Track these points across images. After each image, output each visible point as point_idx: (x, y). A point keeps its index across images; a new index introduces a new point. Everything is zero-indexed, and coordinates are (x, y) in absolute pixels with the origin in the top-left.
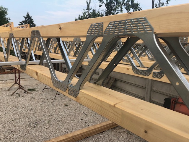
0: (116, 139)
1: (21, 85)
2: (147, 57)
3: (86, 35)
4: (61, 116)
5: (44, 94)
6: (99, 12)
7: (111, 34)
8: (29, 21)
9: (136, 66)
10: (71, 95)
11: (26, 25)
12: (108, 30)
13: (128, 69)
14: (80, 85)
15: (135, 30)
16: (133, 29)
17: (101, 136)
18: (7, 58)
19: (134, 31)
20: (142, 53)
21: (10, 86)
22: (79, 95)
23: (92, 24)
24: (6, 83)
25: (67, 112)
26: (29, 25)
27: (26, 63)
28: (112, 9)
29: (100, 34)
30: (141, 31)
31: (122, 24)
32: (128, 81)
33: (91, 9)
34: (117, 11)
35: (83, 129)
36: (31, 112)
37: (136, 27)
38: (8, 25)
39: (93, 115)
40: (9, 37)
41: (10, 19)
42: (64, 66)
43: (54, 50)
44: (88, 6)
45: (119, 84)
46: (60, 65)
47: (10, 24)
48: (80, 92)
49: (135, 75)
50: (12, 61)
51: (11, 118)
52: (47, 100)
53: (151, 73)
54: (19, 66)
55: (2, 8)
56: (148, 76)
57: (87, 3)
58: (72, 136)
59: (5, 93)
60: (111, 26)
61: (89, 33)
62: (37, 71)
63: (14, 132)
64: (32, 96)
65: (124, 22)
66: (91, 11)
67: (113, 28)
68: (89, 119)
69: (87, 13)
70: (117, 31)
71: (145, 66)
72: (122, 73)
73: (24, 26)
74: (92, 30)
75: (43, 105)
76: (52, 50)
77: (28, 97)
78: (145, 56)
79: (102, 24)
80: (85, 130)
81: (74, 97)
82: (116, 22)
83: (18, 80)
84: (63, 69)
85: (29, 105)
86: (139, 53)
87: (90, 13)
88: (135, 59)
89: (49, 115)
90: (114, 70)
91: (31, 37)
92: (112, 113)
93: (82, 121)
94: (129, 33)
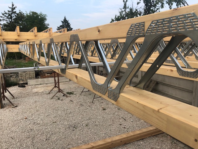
1: (60, 88)
3: (126, 36)
4: (99, 120)
5: (82, 97)
6: (137, 10)
7: (153, 33)
8: (66, 25)
9: (182, 67)
10: (110, 98)
11: (64, 29)
12: (150, 29)
13: (172, 71)
14: (120, 89)
15: (182, 28)
16: (179, 27)
17: (141, 143)
18: (49, 62)
19: (180, 29)
20: (188, 52)
21: (50, 90)
22: (119, 99)
23: (133, 24)
24: (47, 86)
25: (105, 116)
26: (66, 30)
27: (66, 67)
28: (151, 6)
29: (141, 34)
30: (189, 28)
31: (167, 22)
32: (171, 84)
33: (128, 7)
34: (157, 7)
35: (122, 135)
36: (70, 115)
37: (183, 25)
38: (47, 31)
39: (132, 120)
40: (49, 42)
41: (48, 25)
42: (101, 69)
43: (91, 53)
44: (125, 5)
45: (161, 88)
46: (97, 68)
47: (50, 30)
48: (120, 95)
49: (181, 77)
50: (53, 66)
51: (52, 120)
52: (85, 104)
54: (59, 70)
55: (41, 14)
56: (196, 78)
57: (124, 1)
58: (111, 141)
59: (46, 96)
60: (153, 25)
61: (129, 33)
62: (77, 75)
63: (55, 133)
64: (70, 99)
65: (168, 19)
66: (128, 10)
67: (155, 27)
68: (128, 124)
69: (124, 13)
70: (160, 30)
71: (193, 67)
72: (164, 75)
73: (62, 31)
74: (133, 30)
75: (82, 108)
76: (89, 53)
77: (67, 100)
78: (191, 55)
79: (143, 24)
80: (124, 136)
81: (114, 101)
82: (159, 20)
83: (58, 83)
84: (100, 72)
85: (68, 108)
86: (184, 53)
87: (127, 12)
88: (180, 59)
89: (88, 118)
90: (157, 72)
91: (70, 41)
92: (155, 118)
93: (121, 126)
94: (174, 31)
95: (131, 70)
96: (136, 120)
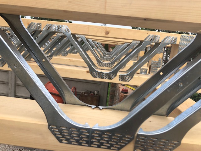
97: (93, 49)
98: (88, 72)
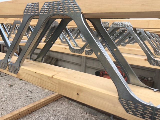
0: (59, 109)
2: (81, 40)
3: (23, 14)
7: (46, 13)
9: (73, 46)
10: (11, 72)
12: (43, 10)
13: (66, 48)
14: (20, 62)
15: (66, 10)
16: (64, 9)
17: (46, 108)
20: (77, 36)
22: (20, 72)
23: (28, 4)
25: (12, 92)
29: (36, 13)
30: (71, 11)
32: (67, 60)
35: (29, 105)
37: (67, 8)
39: (37, 92)
48: (20, 68)
49: (72, 53)
53: (83, 51)
56: (81, 54)
58: (18, 113)
60: (46, 6)
61: (26, 12)
65: (57, 3)
67: (47, 8)
68: (34, 95)
70: (51, 11)
74: (29, 9)
79: (37, 5)
80: (31, 105)
81: (14, 74)
82: (50, 2)
86: (75, 36)
88: (72, 41)
92: (50, 83)
93: (28, 98)
94: (61, 12)
95: (29, 45)
96: (41, 90)
97: (151, 40)
98: (146, 60)
